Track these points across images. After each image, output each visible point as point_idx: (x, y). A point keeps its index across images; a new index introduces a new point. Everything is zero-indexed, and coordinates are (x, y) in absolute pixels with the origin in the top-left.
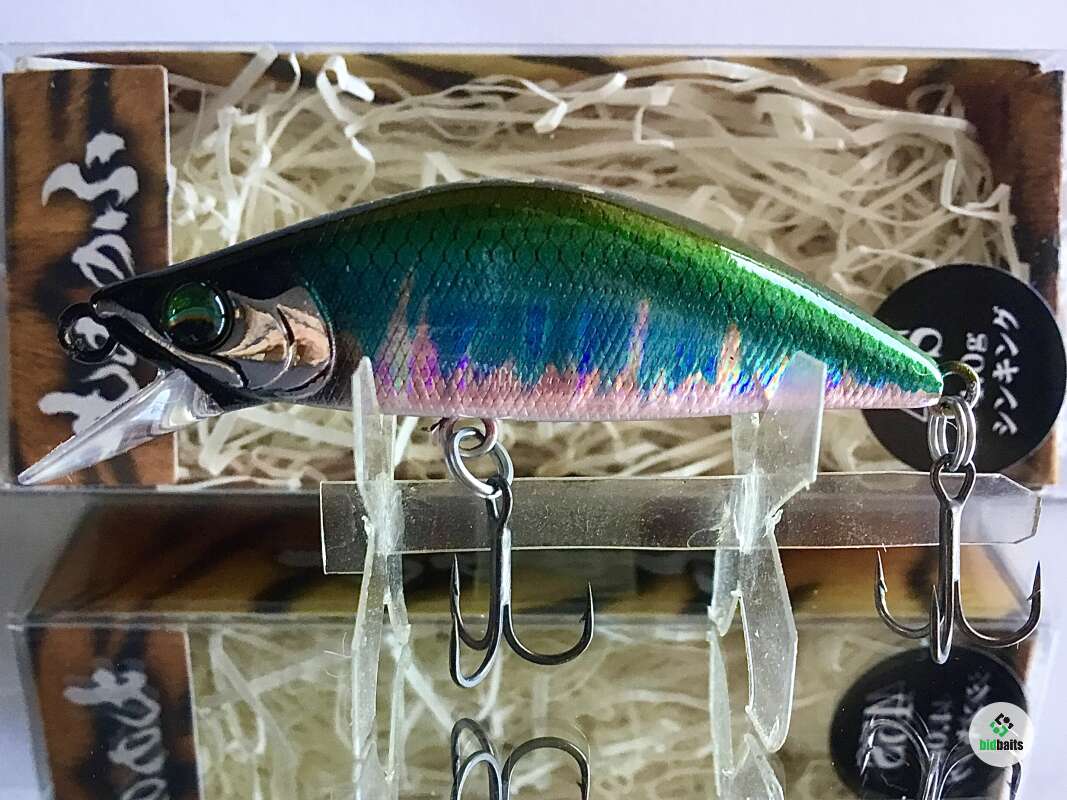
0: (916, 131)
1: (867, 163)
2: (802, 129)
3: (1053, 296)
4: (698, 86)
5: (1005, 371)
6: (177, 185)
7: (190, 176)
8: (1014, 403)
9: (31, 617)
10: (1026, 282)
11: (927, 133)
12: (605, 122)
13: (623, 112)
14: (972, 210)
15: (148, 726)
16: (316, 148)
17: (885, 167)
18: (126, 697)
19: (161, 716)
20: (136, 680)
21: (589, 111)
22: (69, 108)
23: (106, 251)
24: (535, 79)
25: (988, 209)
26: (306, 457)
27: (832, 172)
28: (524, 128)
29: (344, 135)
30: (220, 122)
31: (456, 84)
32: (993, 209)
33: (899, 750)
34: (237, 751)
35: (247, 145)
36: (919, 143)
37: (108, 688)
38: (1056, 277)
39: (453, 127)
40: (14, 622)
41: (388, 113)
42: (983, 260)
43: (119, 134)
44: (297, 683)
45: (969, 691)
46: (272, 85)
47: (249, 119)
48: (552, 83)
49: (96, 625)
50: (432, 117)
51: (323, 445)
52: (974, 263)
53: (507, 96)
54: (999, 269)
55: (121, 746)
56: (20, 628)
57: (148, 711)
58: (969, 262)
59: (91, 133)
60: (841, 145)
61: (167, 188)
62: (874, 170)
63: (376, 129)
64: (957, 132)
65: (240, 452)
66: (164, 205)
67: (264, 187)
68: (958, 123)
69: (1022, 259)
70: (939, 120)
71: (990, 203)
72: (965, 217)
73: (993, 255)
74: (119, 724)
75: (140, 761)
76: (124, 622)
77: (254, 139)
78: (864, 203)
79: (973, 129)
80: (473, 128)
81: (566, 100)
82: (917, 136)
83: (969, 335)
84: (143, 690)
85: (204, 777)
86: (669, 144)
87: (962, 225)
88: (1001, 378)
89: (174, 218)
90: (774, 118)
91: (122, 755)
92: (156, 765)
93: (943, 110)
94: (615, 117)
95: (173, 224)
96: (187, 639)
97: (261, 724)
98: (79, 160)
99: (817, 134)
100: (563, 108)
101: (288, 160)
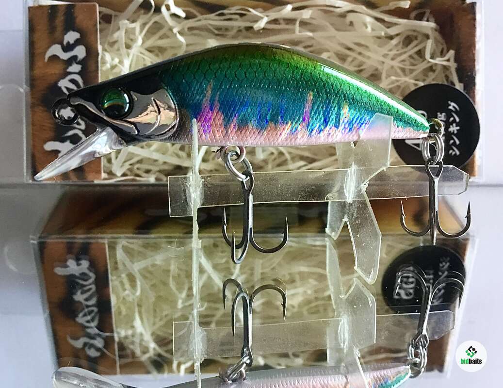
0: (414, 28)
1: (394, 42)
2: (367, 27)
3: (473, 97)
4: (321, 10)
5: (454, 129)
6: (102, 53)
7: (108, 50)
8: (458, 142)
9: (40, 238)
10: (462, 91)
11: (418, 29)
12: (283, 26)
13: (290, 21)
14: (439, 61)
15: (90, 283)
16: (161, 38)
17: (401, 44)
18: (81, 272)
19: (95, 280)
20: (85, 264)
21: (275, 21)
22: (57, 21)
23: (73, 81)
24: (254, 8)
25: (445, 60)
26: (157, 169)
27: (379, 46)
28: (249, 29)
29: (173, 32)
30: (121, 26)
31: (220, 10)
32: (447, 60)
33: (411, 291)
34: (128, 295)
35: (132, 37)
36: (415, 34)
37: (73, 267)
38: (474, 89)
39: (219, 29)
40: (33, 240)
41: (191, 23)
42: (444, 82)
43: (77, 32)
44: (154, 265)
45: (441, 265)
46: (142, 11)
47: (133, 25)
48: (260, 10)
49: (68, 240)
50: (210, 24)
51: (165, 163)
52: (440, 83)
53: (242, 15)
54: (451, 85)
55: (79, 293)
56: (35, 242)
57: (90, 278)
58: (437, 83)
59: (66, 30)
60: (383, 34)
61: (98, 54)
62: (396, 45)
63: (186, 30)
64: (432, 28)
65: (130, 167)
66: (97, 62)
67: (139, 54)
68: (432, 24)
69: (460, 81)
70: (424, 23)
71: (446, 58)
72: (436, 64)
73: (447, 80)
74: (78, 283)
75: (87, 300)
76: (81, 238)
77: (134, 34)
78: (393, 59)
79: (438, 27)
80: (227, 29)
81: (267, 16)
82: (414, 31)
83: (439, 113)
84: (88, 269)
85: (114, 307)
86: (311, 34)
87: (434, 68)
88: (452, 132)
89: (101, 67)
90: (354, 23)
91: (79, 297)
92: (93, 301)
93: (426, 19)
94: (287, 24)
95: (101, 70)
96: (107, 246)
97: (138, 283)
98: (61, 43)
99: (373, 30)
100: (265, 20)
101: (150, 43)
